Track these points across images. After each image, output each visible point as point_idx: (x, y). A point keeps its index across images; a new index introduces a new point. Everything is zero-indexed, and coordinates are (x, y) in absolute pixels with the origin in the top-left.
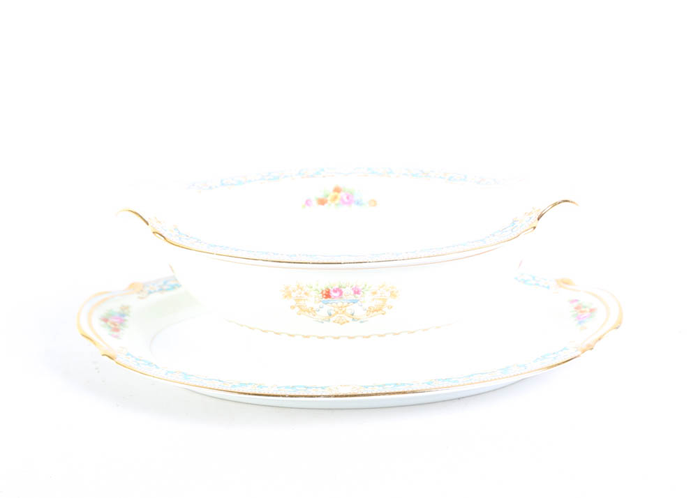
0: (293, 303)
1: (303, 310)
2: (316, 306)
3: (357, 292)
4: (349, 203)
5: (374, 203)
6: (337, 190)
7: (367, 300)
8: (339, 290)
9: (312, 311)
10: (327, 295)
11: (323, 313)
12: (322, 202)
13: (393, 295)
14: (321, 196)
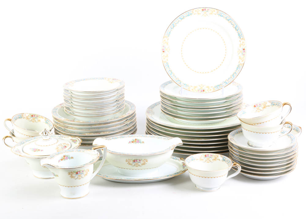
0: (128, 163)
1: (130, 164)
2: (132, 163)
3: (140, 161)
4: (138, 143)
5: (143, 142)
6: (136, 140)
7: (142, 162)
8: (136, 160)
9: (131, 164)
10: (134, 161)
11: (133, 164)
12: (133, 142)
13: (147, 161)
14: (132, 141)
